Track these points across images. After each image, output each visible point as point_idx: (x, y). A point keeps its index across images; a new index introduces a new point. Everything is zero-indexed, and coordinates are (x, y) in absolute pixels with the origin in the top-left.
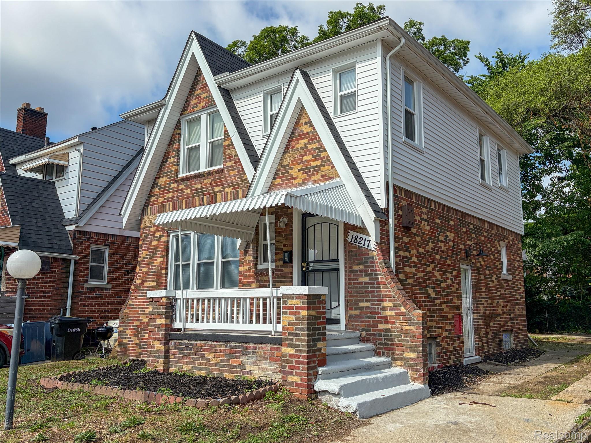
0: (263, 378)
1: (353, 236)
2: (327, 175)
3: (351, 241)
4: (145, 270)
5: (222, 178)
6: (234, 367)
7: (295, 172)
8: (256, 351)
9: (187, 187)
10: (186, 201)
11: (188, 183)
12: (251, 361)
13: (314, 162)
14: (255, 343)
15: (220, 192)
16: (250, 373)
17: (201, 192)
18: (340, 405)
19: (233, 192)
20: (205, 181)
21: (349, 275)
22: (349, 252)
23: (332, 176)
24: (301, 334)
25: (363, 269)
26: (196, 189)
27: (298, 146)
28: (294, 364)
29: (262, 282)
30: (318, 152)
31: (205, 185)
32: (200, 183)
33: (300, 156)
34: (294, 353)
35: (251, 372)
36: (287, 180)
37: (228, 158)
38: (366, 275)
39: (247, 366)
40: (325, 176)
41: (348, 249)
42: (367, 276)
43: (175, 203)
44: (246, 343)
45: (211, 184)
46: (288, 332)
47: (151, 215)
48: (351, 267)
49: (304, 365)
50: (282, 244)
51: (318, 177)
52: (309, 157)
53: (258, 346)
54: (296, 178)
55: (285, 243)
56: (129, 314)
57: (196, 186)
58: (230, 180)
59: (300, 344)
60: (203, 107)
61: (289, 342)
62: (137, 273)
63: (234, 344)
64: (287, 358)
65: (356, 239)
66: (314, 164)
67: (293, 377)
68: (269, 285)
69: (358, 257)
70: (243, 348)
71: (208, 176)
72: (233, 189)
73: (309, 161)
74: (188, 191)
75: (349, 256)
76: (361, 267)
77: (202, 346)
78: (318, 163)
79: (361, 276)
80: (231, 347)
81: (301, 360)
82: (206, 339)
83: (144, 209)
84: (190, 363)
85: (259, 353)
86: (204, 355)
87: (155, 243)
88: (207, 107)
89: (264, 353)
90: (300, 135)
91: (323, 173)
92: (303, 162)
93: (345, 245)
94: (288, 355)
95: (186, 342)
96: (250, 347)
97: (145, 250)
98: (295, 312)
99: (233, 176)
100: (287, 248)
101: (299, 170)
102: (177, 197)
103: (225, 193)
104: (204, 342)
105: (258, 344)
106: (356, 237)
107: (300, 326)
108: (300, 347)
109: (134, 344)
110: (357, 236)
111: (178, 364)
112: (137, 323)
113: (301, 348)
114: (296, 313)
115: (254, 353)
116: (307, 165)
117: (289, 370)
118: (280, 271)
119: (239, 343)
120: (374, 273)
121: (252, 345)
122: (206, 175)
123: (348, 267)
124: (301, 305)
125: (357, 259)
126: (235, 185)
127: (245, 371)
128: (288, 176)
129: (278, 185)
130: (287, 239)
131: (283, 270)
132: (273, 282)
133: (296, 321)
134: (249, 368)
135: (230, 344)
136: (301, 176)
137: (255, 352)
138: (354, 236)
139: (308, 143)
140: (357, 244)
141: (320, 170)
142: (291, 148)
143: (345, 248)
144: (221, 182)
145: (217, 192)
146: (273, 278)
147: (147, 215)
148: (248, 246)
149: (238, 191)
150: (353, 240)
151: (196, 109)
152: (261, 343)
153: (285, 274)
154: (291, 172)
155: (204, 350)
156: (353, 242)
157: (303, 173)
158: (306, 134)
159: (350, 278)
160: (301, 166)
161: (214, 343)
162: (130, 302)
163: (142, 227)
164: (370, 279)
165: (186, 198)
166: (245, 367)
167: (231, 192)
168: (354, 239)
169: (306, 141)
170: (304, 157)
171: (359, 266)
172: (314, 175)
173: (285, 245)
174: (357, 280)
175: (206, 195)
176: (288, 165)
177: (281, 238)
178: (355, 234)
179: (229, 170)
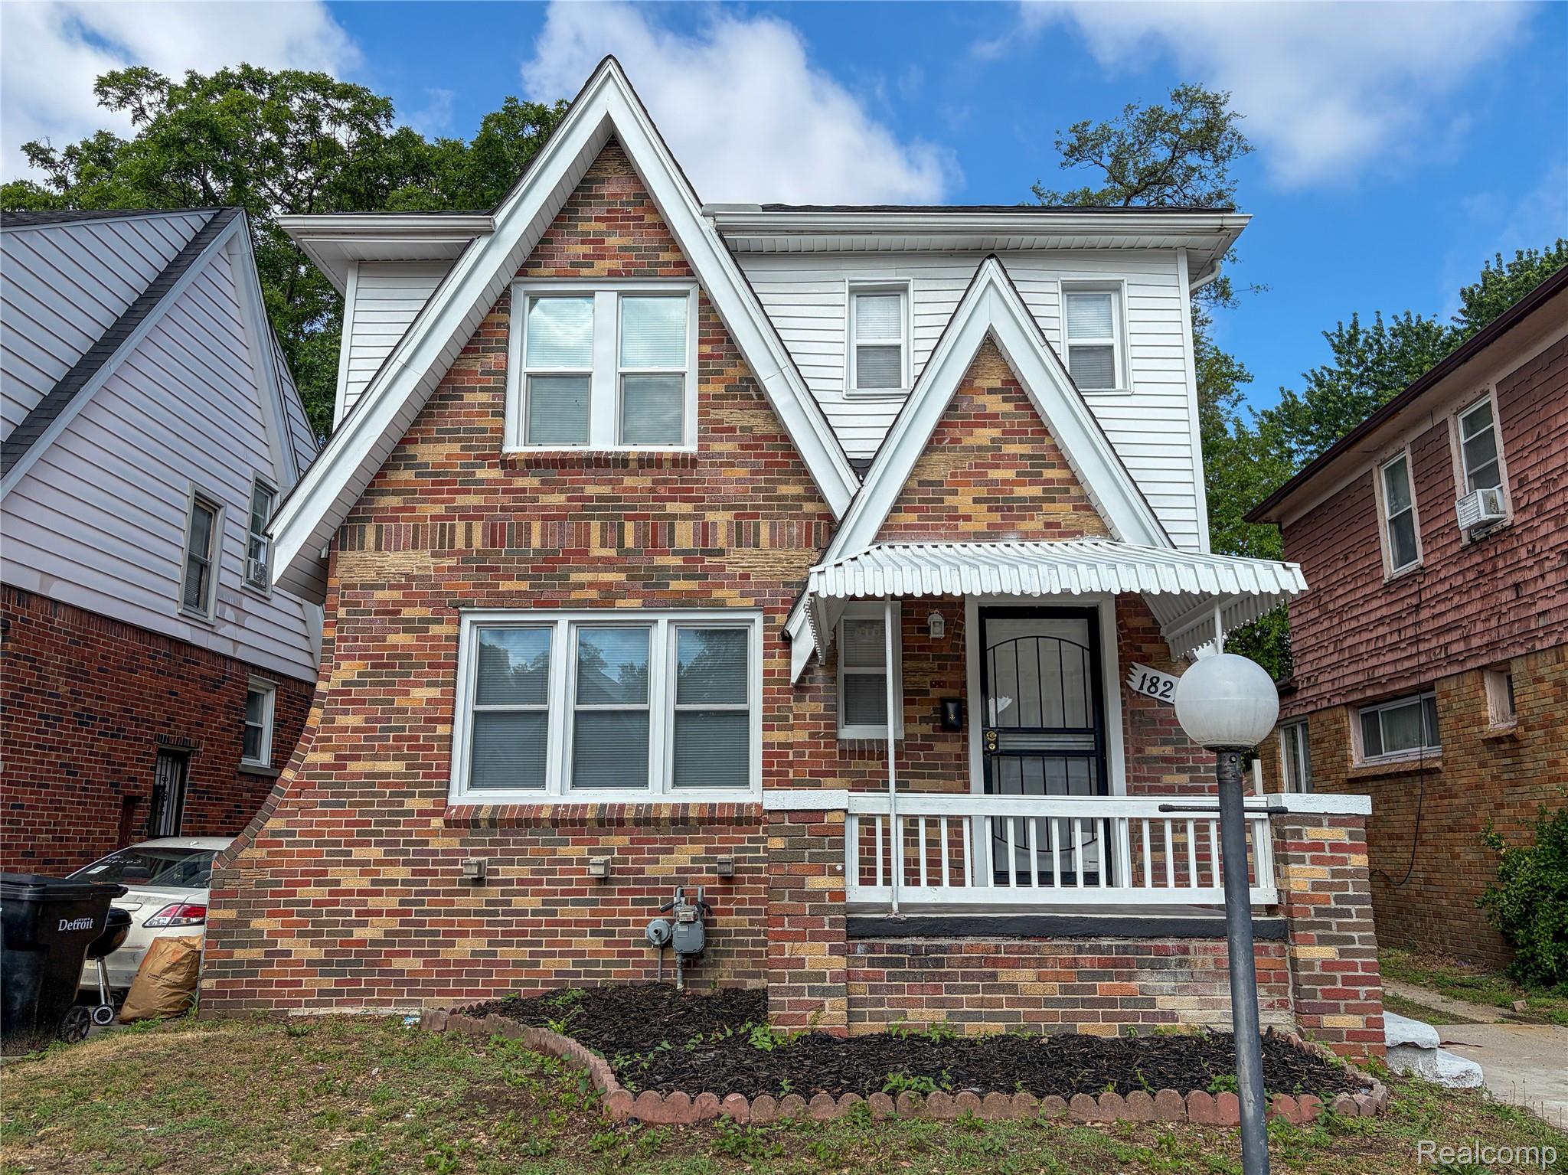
0: (1220, 1025)
1: (1144, 677)
2: (1063, 524)
3: (1141, 688)
4: (353, 720)
5: (697, 481)
6: (1112, 1003)
7: (963, 501)
8: (1189, 957)
9: (548, 486)
10: (544, 528)
11: (555, 475)
12: (1173, 984)
13: (1023, 488)
14: (1182, 938)
15: (685, 517)
16: (1171, 1016)
17: (614, 508)
18: (1443, 1074)
19: (739, 525)
20: (629, 481)
21: (1135, 768)
22: (1132, 712)
23: (1078, 529)
24: (1353, 912)
25: (1174, 755)
26: (590, 499)
27: (968, 441)
28: (1340, 986)
29: (862, 774)
30: (1033, 466)
31: (625, 490)
32: (610, 482)
33: (977, 466)
34: (1337, 959)
35: (1174, 1014)
36: (940, 518)
37: (714, 430)
38: (1180, 770)
39: (1159, 998)
40: (1058, 525)
41: (1130, 708)
42: (1186, 772)
43: (494, 526)
44: (1152, 938)
45: (652, 490)
46: (1311, 907)
47: (378, 548)
48: (1140, 750)
49: (1371, 985)
50: (928, 680)
51: (1036, 524)
52: (1010, 474)
53: (1194, 944)
54: (967, 518)
55: (937, 677)
56: (268, 864)
57: (591, 490)
58: (728, 489)
59: (1355, 935)
60: (612, 273)
61: (1320, 932)
62: (313, 731)
63: (1105, 942)
64: (1318, 971)
65: (1154, 685)
66: (1020, 491)
67: (1339, 1018)
68: (886, 784)
69: (1158, 727)
70: (1139, 950)
71: (642, 467)
72: (736, 516)
73: (1005, 482)
74: (557, 499)
75: (1132, 723)
76: (1168, 750)
77: (987, 950)
78: (1037, 491)
79: (1169, 771)
80: (1093, 950)
81: (1361, 973)
82: (999, 930)
83: (343, 528)
84: (941, 1004)
85: (1199, 962)
86: (994, 976)
87: (398, 638)
88: (628, 274)
89: (1216, 961)
90: (976, 416)
91: (1051, 519)
92: (987, 483)
93: (1122, 695)
94: (1318, 963)
95: (920, 941)
96: (1165, 948)
97: (348, 657)
98: (1332, 857)
99: (739, 481)
100: (944, 690)
101: (976, 501)
102: (503, 509)
103: (705, 525)
104: (992, 941)
105: (1194, 940)
106: (1155, 680)
107: (1351, 893)
108: (1354, 942)
109: (300, 963)
110: (1158, 679)
111: (886, 1008)
112: (312, 893)
113: (1357, 946)
114: (1331, 861)
115: (1181, 964)
116: (1000, 491)
117: (1325, 1001)
118: (922, 747)
119: (1126, 938)
120: (1202, 766)
121: (1171, 943)
122: (633, 465)
123: (1131, 749)
124: (1348, 842)
125: (1157, 732)
126: (744, 507)
127: (1154, 1013)
128: (942, 509)
129: (907, 527)
130: (942, 667)
131: (931, 748)
132: (899, 775)
133: (1336, 880)
134: (1164, 1003)
135: (1093, 942)
136: (983, 517)
137: (1186, 961)
138: (1148, 677)
139: (1001, 439)
140: (1156, 696)
141: (1040, 508)
142: (950, 442)
143: (1124, 703)
144: (691, 490)
145: (674, 516)
146: (897, 766)
147: (361, 548)
148: (807, 677)
149: (757, 527)
150: (1146, 687)
151: (584, 271)
152: (1203, 936)
153: (940, 756)
154: (949, 500)
155: (996, 962)
156: (1145, 691)
157: (990, 509)
158: (996, 416)
159: (1138, 774)
160: (983, 492)
161: (1032, 943)
162: (274, 824)
163: (333, 582)
164: (1192, 780)
165: (545, 518)
166: (1152, 1003)
167: (729, 523)
168: (1147, 683)
169: (996, 433)
170: (989, 471)
171: (1163, 748)
172: (1023, 518)
173: (938, 683)
174: (1158, 780)
175: (628, 518)
176: (940, 483)
177: (925, 665)
178: (1152, 673)
179: (722, 465)
